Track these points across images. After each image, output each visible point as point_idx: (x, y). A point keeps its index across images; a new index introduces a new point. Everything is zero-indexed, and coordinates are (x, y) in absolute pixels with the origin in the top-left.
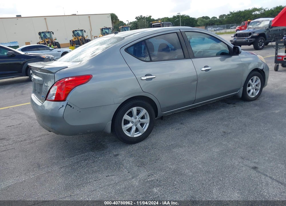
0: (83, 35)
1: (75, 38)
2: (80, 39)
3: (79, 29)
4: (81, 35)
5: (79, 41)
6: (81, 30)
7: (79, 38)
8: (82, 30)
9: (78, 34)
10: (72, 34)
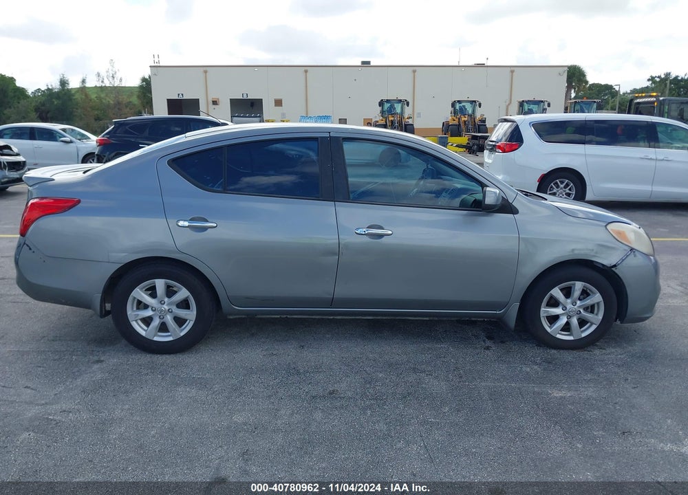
0: (474, 111)
1: (454, 118)
2: (465, 122)
3: (469, 99)
4: (470, 112)
5: (459, 125)
6: (473, 102)
7: (463, 119)
8: (475, 101)
9: (463, 110)
10: (450, 109)
